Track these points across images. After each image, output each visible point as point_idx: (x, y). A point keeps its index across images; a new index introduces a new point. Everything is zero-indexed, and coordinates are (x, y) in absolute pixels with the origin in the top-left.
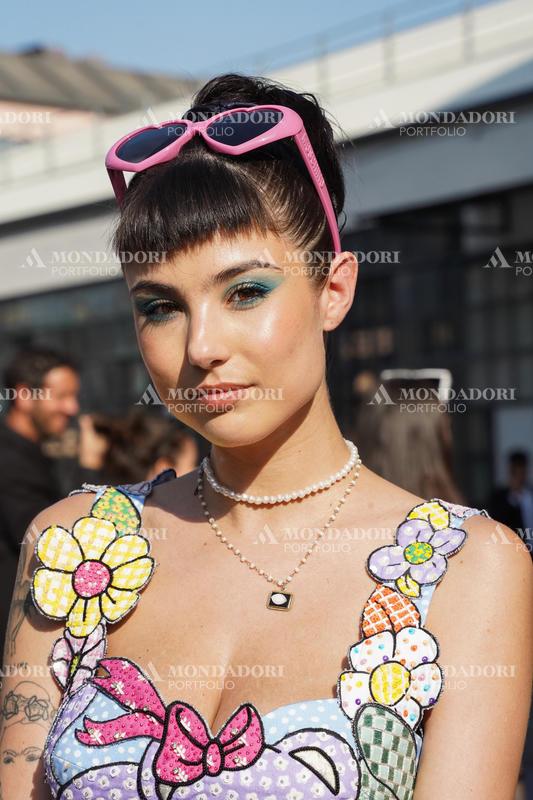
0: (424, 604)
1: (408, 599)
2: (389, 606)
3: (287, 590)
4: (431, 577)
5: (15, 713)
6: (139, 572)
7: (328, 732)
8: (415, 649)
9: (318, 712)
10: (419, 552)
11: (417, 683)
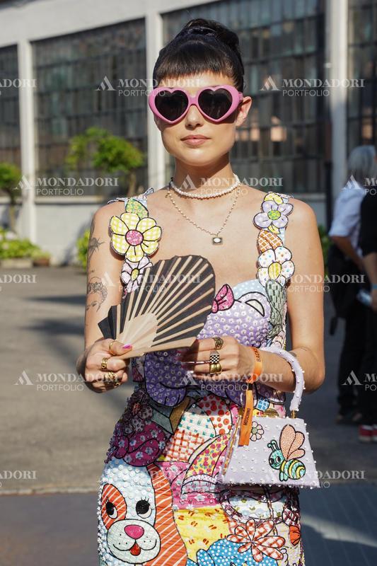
0: (282, 236)
1: (276, 235)
2: (268, 239)
3: (220, 236)
4: (283, 225)
6: (155, 233)
7: (258, 293)
8: (282, 256)
9: (252, 285)
10: (274, 214)
11: (284, 269)
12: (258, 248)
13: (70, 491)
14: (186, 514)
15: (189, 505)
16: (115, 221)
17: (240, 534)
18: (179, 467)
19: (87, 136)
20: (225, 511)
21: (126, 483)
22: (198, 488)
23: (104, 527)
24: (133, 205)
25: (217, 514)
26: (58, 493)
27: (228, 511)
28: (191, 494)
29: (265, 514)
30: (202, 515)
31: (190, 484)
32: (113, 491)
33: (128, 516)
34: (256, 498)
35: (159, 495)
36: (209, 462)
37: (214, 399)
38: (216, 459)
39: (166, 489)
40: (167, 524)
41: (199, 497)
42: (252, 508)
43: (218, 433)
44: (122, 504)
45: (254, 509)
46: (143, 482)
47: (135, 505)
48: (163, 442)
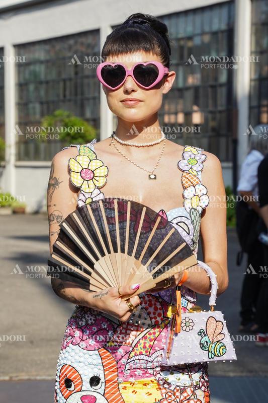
0: (199, 177)
1: (195, 176)
2: (189, 178)
3: (154, 173)
4: (200, 169)
5: (54, 220)
6: (103, 171)
7: (185, 217)
8: (201, 191)
9: (180, 211)
10: (192, 161)
11: (201, 201)
12: (183, 185)
13: (38, 378)
14: (128, 385)
15: (131, 378)
16: (72, 162)
17: (170, 398)
18: (124, 350)
19: (55, 116)
20: (158, 381)
21: (81, 363)
22: (138, 366)
23: (63, 398)
24: (84, 150)
25: (152, 384)
26: (29, 380)
27: (160, 382)
28: (133, 370)
29: (187, 383)
30: (141, 385)
31: (132, 362)
32: (71, 370)
33: (83, 388)
34: (181, 371)
35: (107, 372)
36: (147, 345)
37: (151, 298)
38: (152, 343)
39: (113, 366)
40: (113, 393)
41: (138, 372)
42: (178, 378)
43: (153, 324)
44: (79, 379)
45: (179, 379)
46: (95, 362)
47: (89, 380)
48: (112, 332)
